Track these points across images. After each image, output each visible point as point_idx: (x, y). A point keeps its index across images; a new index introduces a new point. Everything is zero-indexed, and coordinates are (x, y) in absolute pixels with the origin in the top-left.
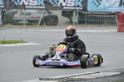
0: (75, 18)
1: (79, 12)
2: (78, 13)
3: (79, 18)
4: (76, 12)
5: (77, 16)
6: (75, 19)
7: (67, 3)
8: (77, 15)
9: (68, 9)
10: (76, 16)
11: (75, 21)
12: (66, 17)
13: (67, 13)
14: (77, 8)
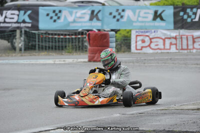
0: (20, 41)
1: (25, 31)
2: (23, 32)
3: (26, 40)
4: (21, 32)
5: (22, 39)
6: (20, 43)
7: (6, 17)
8: (23, 36)
9: (8, 27)
10: (20, 38)
11: (20, 45)
12: (5, 39)
13: (6, 34)
14: (23, 25)
